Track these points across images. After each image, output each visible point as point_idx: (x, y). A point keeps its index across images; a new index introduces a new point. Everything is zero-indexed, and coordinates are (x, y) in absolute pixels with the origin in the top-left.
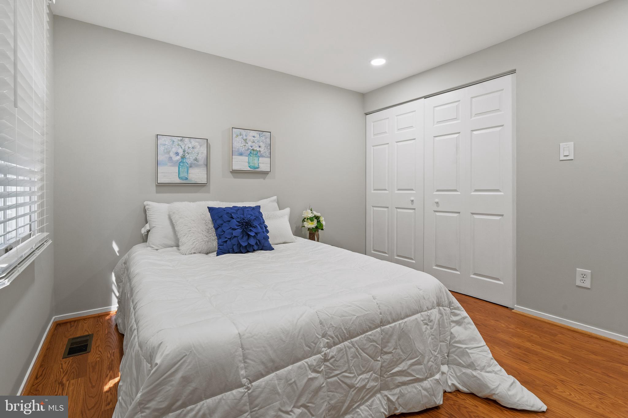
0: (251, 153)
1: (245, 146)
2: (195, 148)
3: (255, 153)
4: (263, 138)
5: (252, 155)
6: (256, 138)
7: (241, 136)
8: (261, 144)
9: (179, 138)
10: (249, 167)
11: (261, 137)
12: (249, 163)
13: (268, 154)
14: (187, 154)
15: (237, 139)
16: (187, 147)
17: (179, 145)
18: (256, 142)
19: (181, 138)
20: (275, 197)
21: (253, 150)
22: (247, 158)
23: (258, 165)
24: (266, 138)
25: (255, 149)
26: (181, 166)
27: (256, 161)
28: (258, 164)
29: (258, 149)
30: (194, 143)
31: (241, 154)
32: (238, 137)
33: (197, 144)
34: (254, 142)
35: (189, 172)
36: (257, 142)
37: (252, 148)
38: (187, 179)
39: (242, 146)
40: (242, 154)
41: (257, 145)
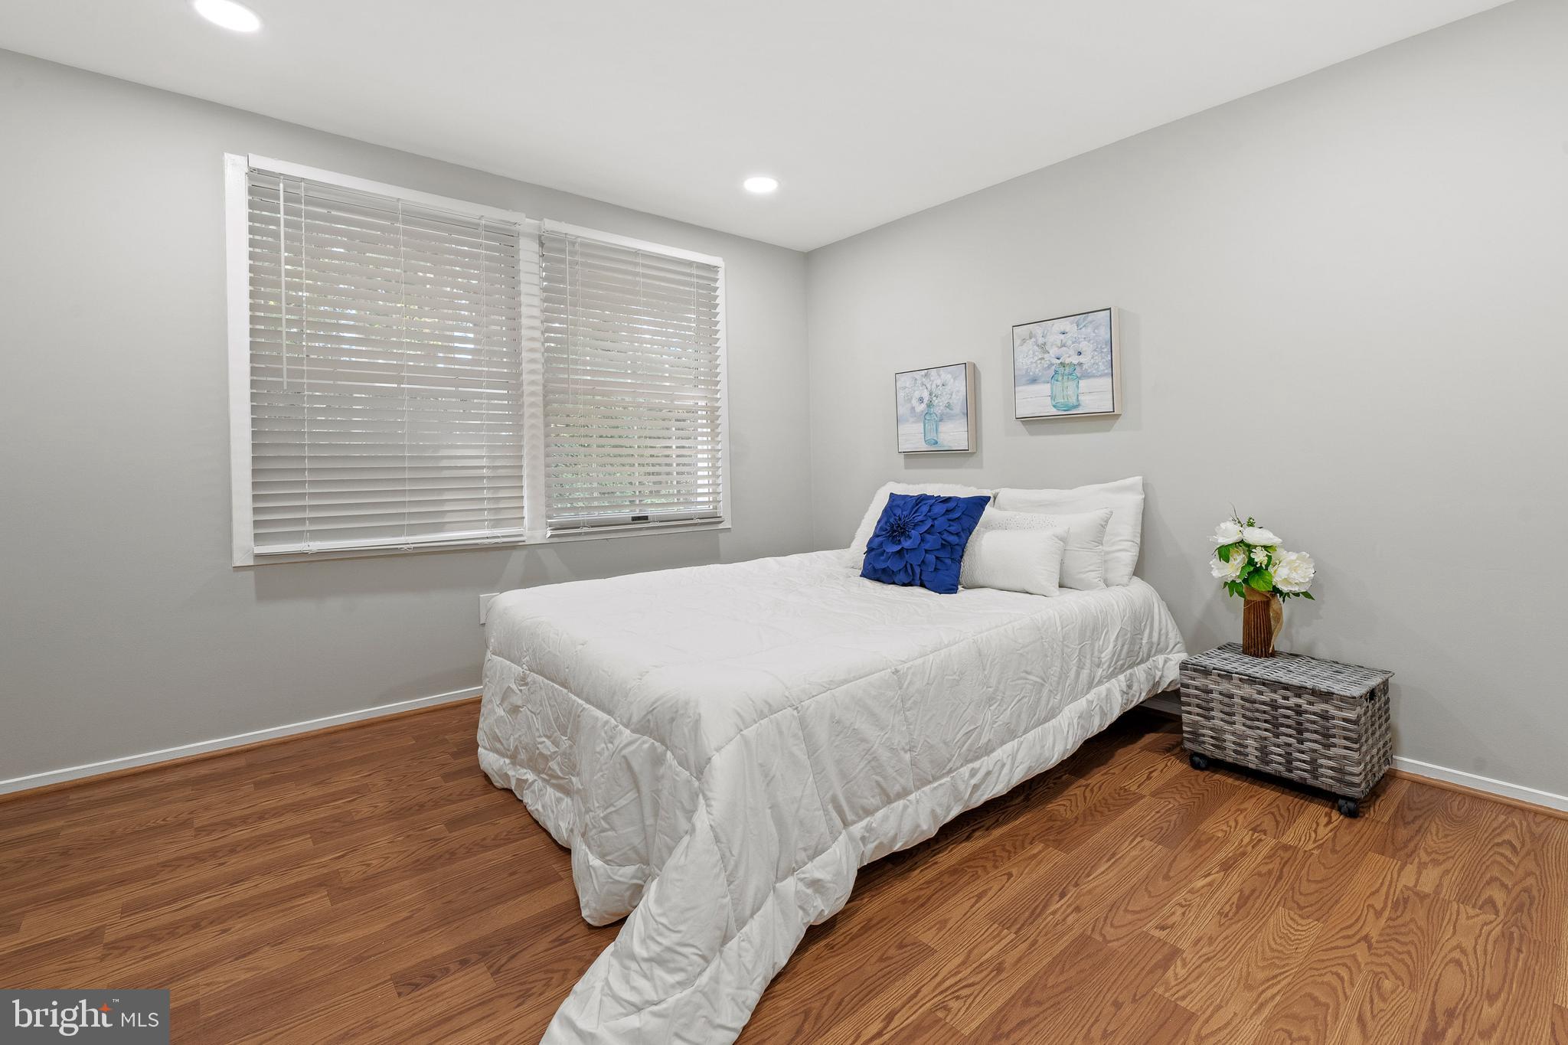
0: (1056, 372)
1: (1043, 359)
2: (947, 385)
3: (1066, 372)
4: (1089, 330)
5: (1060, 378)
6: (1068, 336)
7: (1033, 340)
8: (1084, 346)
9: (923, 372)
10: (1054, 406)
11: (1083, 329)
12: (1053, 397)
13: (1103, 367)
14: (934, 398)
15: (1024, 348)
16: (934, 386)
17: (923, 384)
18: (1069, 343)
19: (926, 371)
20: (1138, 479)
21: (1063, 364)
22: (1048, 386)
23: (1078, 400)
24: (1097, 327)
25: (1068, 361)
26: (927, 421)
27: (1070, 392)
28: (1075, 398)
29: (1075, 360)
30: (946, 375)
31: (1034, 381)
32: (1025, 344)
33: (949, 376)
34: (1063, 345)
35: (940, 430)
36: (1073, 343)
37: (1059, 361)
38: (937, 443)
39: (1036, 362)
40: (1036, 380)
41: (1072, 352)
